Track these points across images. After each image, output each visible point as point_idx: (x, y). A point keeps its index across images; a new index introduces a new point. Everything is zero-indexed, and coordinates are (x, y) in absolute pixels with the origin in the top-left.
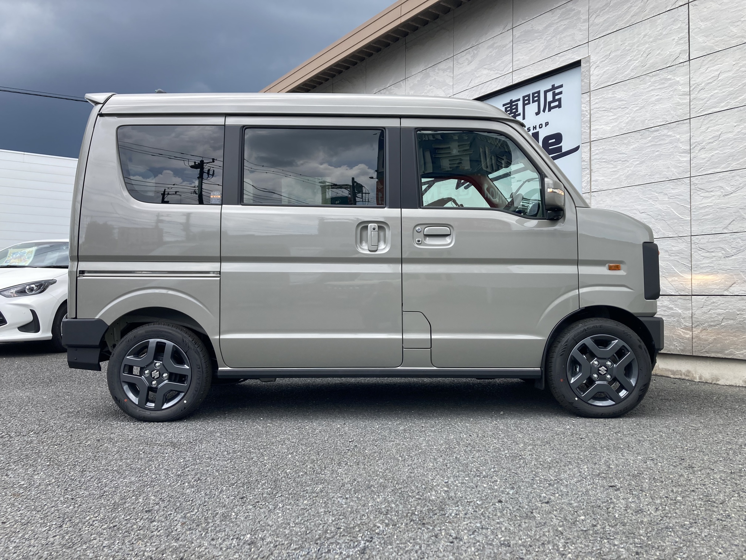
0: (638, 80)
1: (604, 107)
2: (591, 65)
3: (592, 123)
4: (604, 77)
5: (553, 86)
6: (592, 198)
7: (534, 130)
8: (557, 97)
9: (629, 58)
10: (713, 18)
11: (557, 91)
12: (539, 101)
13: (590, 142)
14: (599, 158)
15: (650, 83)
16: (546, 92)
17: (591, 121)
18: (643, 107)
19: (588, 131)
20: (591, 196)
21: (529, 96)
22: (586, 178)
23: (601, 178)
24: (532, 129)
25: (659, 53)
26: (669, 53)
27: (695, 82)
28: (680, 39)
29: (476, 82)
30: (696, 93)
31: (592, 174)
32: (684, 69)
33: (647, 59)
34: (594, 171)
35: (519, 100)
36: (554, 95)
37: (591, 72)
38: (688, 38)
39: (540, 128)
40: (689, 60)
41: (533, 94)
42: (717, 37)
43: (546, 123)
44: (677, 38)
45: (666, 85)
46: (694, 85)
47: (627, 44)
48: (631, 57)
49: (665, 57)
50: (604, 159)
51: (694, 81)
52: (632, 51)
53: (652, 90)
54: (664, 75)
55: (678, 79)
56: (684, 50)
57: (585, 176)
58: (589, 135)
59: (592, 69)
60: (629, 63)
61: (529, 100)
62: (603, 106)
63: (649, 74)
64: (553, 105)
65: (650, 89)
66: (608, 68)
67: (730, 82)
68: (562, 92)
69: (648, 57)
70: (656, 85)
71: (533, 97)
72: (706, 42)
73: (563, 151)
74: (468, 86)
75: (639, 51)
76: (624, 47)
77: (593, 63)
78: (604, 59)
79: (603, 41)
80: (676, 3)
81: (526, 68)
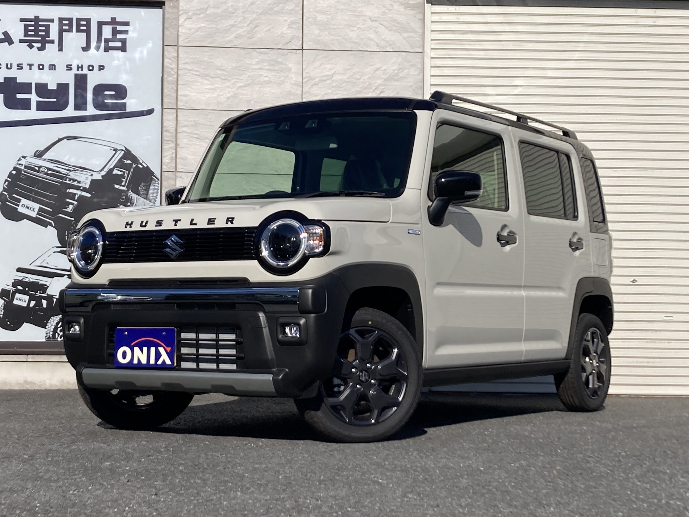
0: (242, 52)
1: (197, 71)
2: (180, 13)
3: (179, 87)
4: (198, 33)
5: (113, 19)
6: (178, 179)
7: (78, 70)
8: (119, 36)
9: (233, 23)
10: (329, 13)
11: (119, 28)
12: (88, 32)
13: (177, 109)
14: (189, 131)
15: (257, 60)
16: (101, 24)
17: (179, 82)
18: (248, 85)
19: (175, 95)
20: (176, 177)
21: (70, 20)
22: (170, 153)
23: (192, 157)
24: (74, 68)
25: (269, 30)
26: (280, 33)
27: (308, 75)
28: (293, 23)
30: (309, 86)
31: (178, 149)
32: (296, 57)
33: (254, 31)
34: (181, 146)
35: (52, 21)
36: (115, 32)
37: (180, 22)
38: (301, 23)
39: (89, 70)
40: (302, 49)
41: (79, 20)
42: (332, 35)
43: (100, 66)
44: (289, 21)
45: (276, 68)
46: (307, 77)
47: (229, 5)
48: (235, 22)
49: (277, 37)
50: (196, 134)
51: (308, 73)
52: (237, 16)
53: (260, 69)
54: (273, 55)
55: (290, 65)
56: (298, 37)
57: (168, 151)
58: (175, 101)
59: (181, 20)
60: (232, 29)
61: (70, 25)
62: (196, 69)
63: (257, 50)
64: (111, 44)
65: (257, 67)
66: (203, 25)
67: (344, 85)
68: (128, 31)
69: (256, 29)
70: (265, 64)
71: (78, 25)
72: (320, 36)
73: (128, 111)
75: (244, 18)
76: (226, 8)
77: (182, 12)
78: (199, 12)
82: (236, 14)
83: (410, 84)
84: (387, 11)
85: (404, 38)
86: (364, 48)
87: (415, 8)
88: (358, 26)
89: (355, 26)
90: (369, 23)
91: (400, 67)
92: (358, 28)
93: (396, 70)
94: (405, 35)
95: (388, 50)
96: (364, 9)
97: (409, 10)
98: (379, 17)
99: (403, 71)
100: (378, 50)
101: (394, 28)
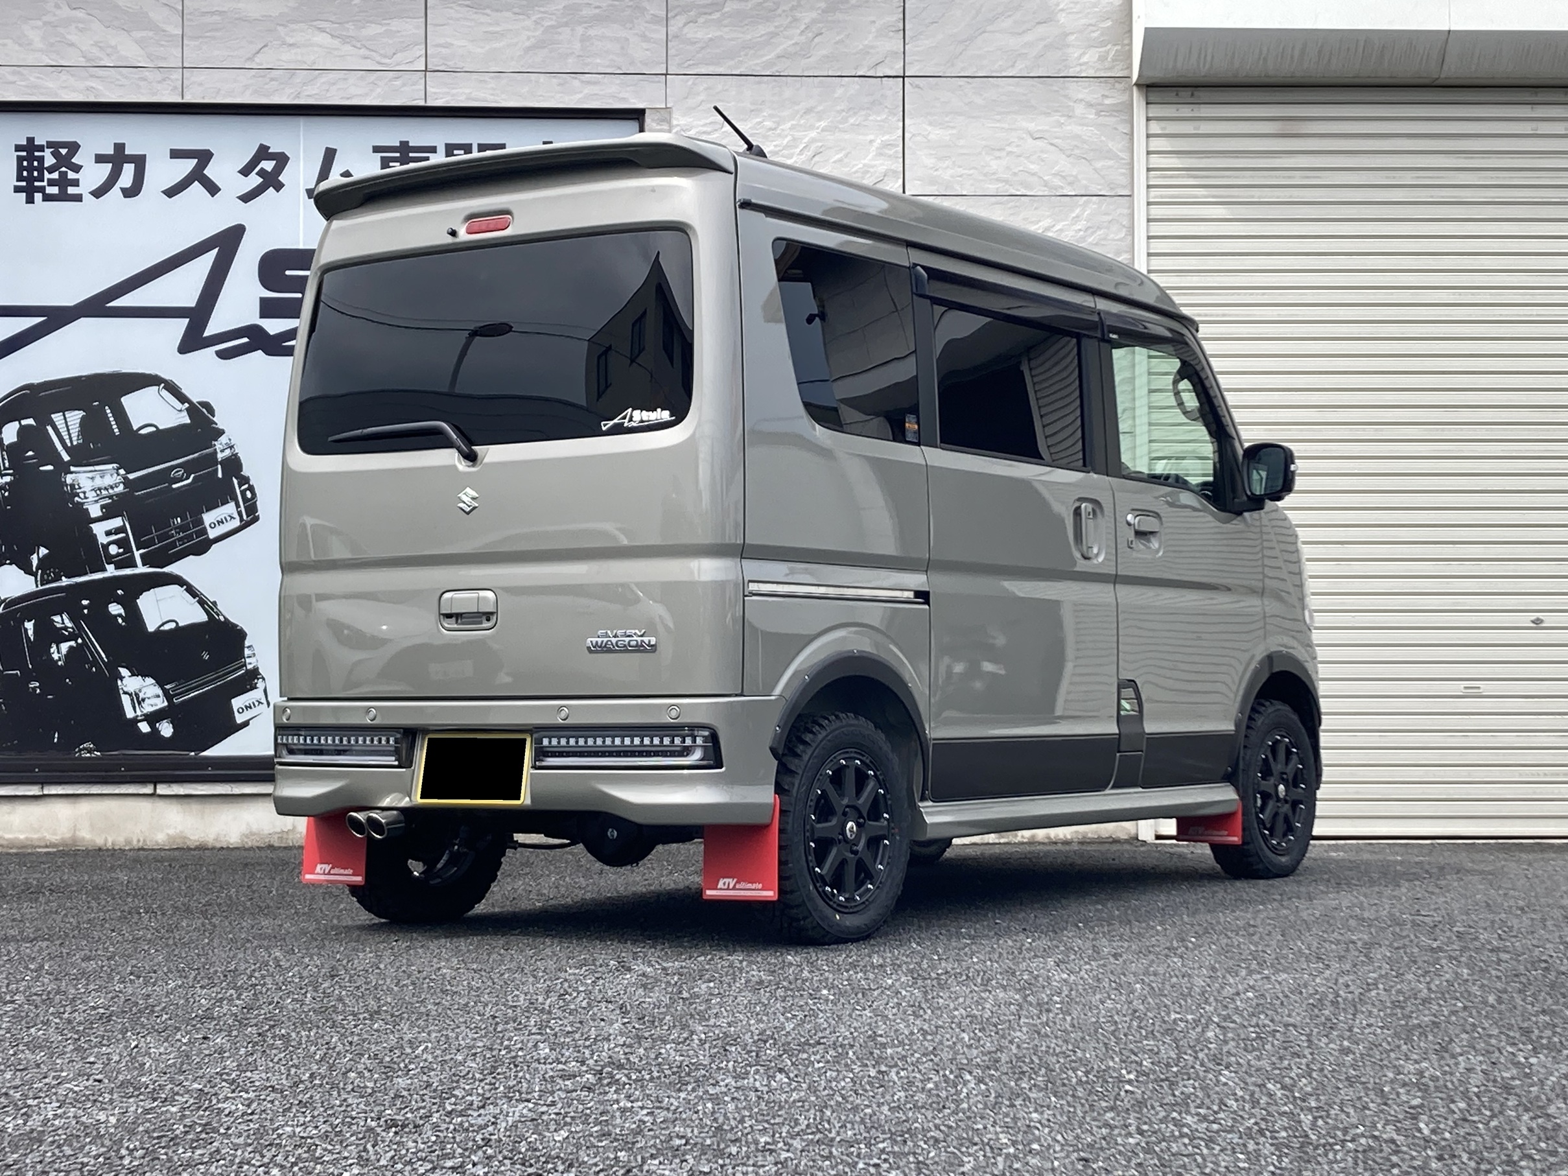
2: (674, 131)
5: (547, 144)
10: (951, 124)
21: (468, 148)
25: (840, 160)
26: (861, 166)
28: (887, 145)
29: (287, 57)
35: (433, 150)
38: (901, 146)
40: (904, 194)
41: (483, 148)
42: (960, 167)
44: (879, 141)
49: (856, 172)
56: (895, 172)
69: (817, 157)
72: (937, 170)
74: (250, 59)
75: (794, 139)
76: (760, 120)
77: (678, 129)
78: (709, 129)
79: (705, 85)
80: (879, 68)
81: (475, 76)
82: (778, 131)
84: (1062, 120)
85: (1095, 170)
86: (1019, 190)
87: (1114, 113)
88: (1009, 149)
89: (1004, 149)
90: (1029, 143)
91: (1089, 224)
92: (1009, 153)
93: (1080, 230)
94: (1097, 165)
95: (1066, 192)
96: (1019, 117)
97: (1105, 116)
98: (1046, 131)
99: (1093, 233)
100: (1046, 193)
101: (1077, 152)
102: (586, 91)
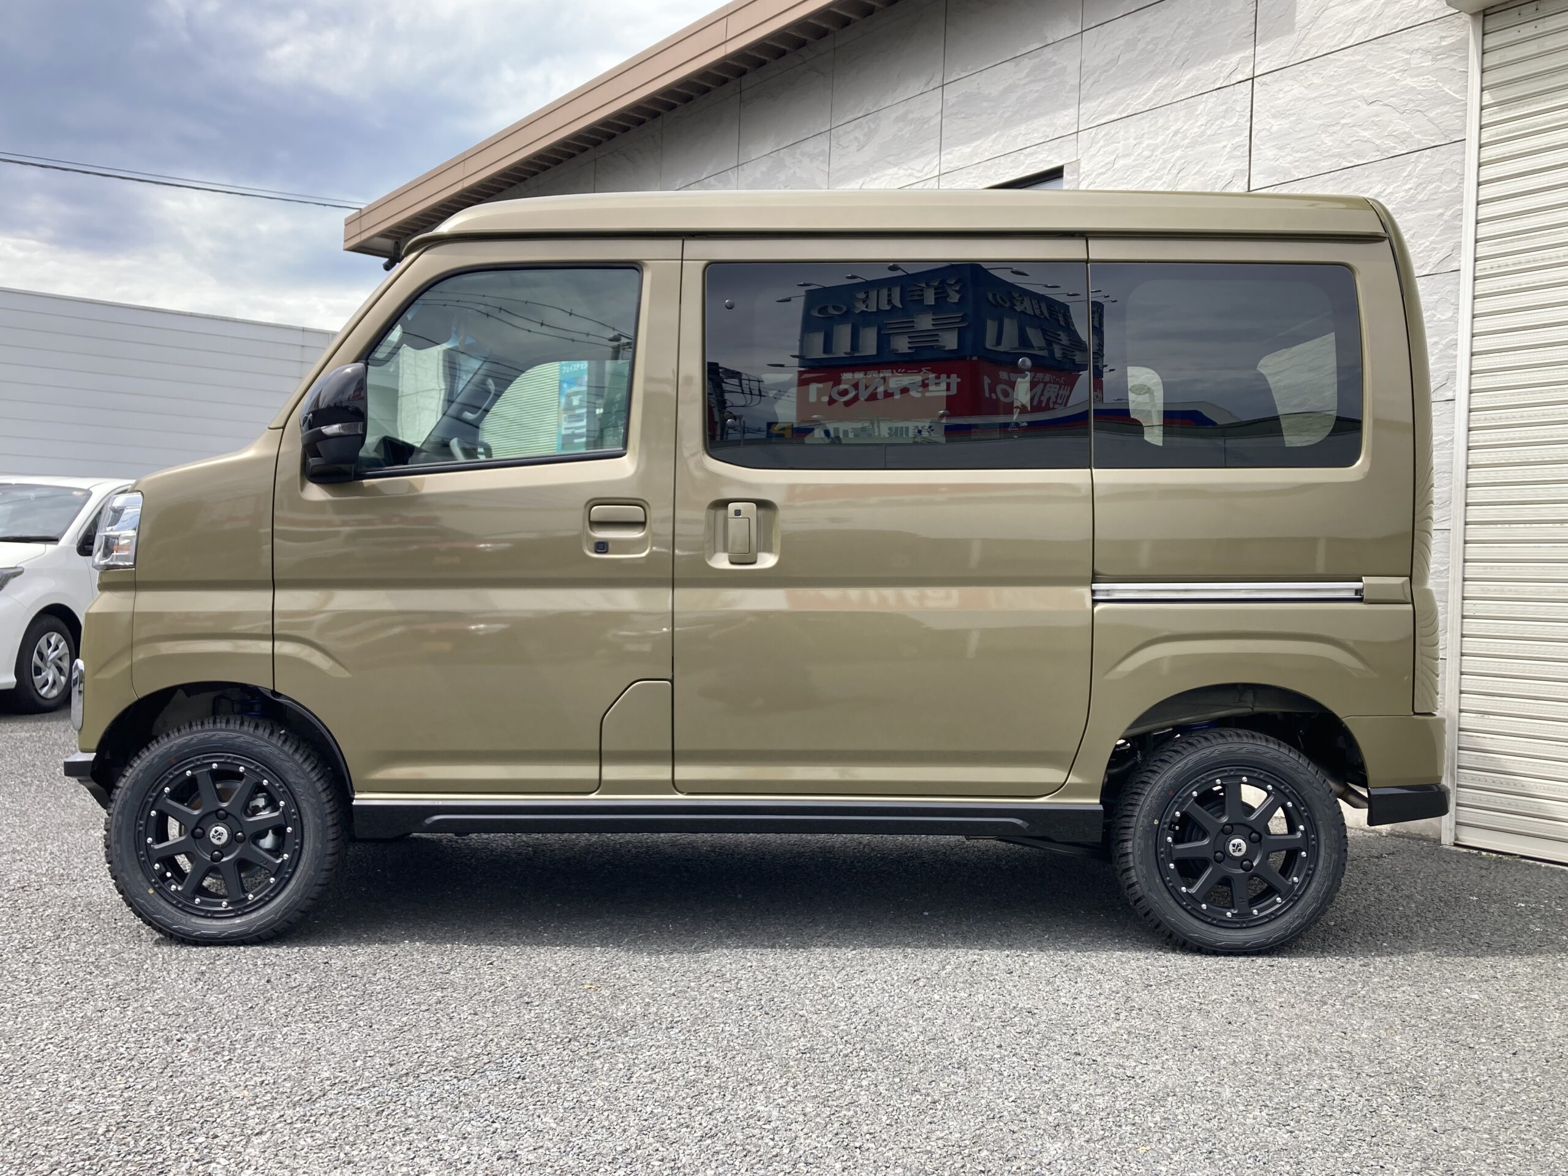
2: (1080, 179)
10: (1292, 112)
25: (1199, 171)
26: (1215, 172)
28: (1236, 147)
38: (1248, 146)
40: (1249, 191)
42: (1297, 152)
44: (1230, 145)
47: (1144, 145)
48: (1151, 171)
49: (1210, 179)
52: (1154, 161)
56: (1242, 171)
60: (1147, 185)
69: (1180, 175)
72: (1277, 160)
75: (1165, 162)
76: (1140, 151)
77: (1084, 175)
78: (1103, 170)
79: (1103, 133)
80: (1233, 76)
81: (964, 171)
82: (1153, 158)
83: (1440, 211)
84: (1397, 77)
85: (1430, 120)
86: (1350, 162)
87: (1452, 53)
88: (1343, 121)
89: (1338, 123)
90: (1365, 110)
91: (1420, 181)
92: (1344, 125)
93: (1411, 189)
94: (1432, 114)
95: (1397, 152)
96: (1354, 86)
97: (1442, 59)
98: (1381, 92)
99: (1424, 188)
100: (1378, 158)
101: (1411, 105)
102: (1027, 162)
